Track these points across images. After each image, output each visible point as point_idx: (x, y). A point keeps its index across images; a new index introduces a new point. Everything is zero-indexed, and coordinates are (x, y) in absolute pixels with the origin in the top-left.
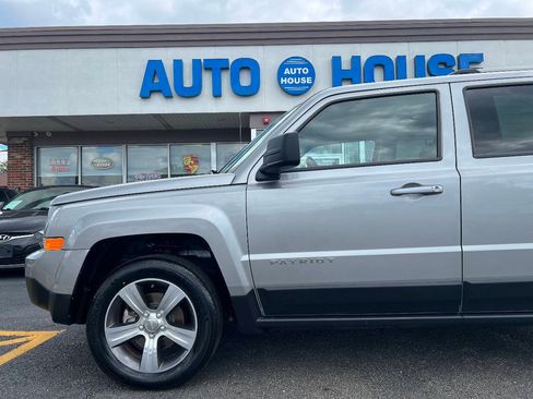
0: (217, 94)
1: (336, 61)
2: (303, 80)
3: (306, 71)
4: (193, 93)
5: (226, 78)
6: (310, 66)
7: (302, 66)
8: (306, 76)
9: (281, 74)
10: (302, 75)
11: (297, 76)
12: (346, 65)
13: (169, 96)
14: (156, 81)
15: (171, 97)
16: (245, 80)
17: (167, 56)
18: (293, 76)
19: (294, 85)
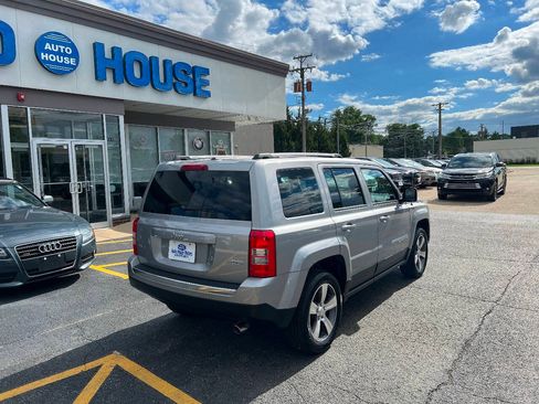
2: (67, 60)
3: (69, 50)
7: (66, 45)
18: (55, 53)
19: (57, 63)
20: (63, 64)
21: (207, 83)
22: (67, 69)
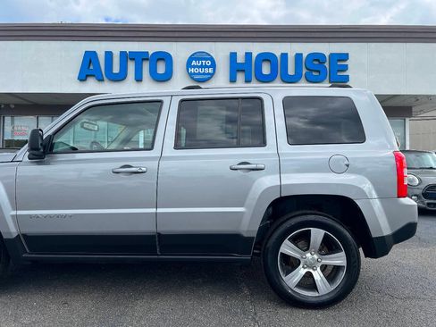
0: (139, 79)
1: (233, 56)
2: (207, 70)
3: (209, 63)
4: (120, 78)
5: (146, 66)
6: (212, 59)
8: (209, 67)
9: (189, 65)
10: (206, 66)
11: (201, 67)
12: (240, 59)
13: (101, 80)
14: (91, 67)
15: (103, 80)
16: (161, 69)
17: (100, 48)
18: (198, 67)
19: (199, 74)
20: (204, 74)
21: (345, 68)
22: (206, 77)
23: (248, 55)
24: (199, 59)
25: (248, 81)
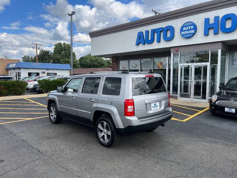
1: (207, 20)
2: (191, 32)
4: (152, 42)
5: (162, 34)
6: (194, 25)
7: (191, 26)
8: (192, 30)
9: (182, 30)
10: (191, 29)
11: (188, 30)
12: (212, 21)
15: (145, 44)
16: (169, 35)
18: (186, 30)
19: (187, 34)
20: (189, 34)
23: (217, 18)
24: (187, 26)
25: (216, 33)
